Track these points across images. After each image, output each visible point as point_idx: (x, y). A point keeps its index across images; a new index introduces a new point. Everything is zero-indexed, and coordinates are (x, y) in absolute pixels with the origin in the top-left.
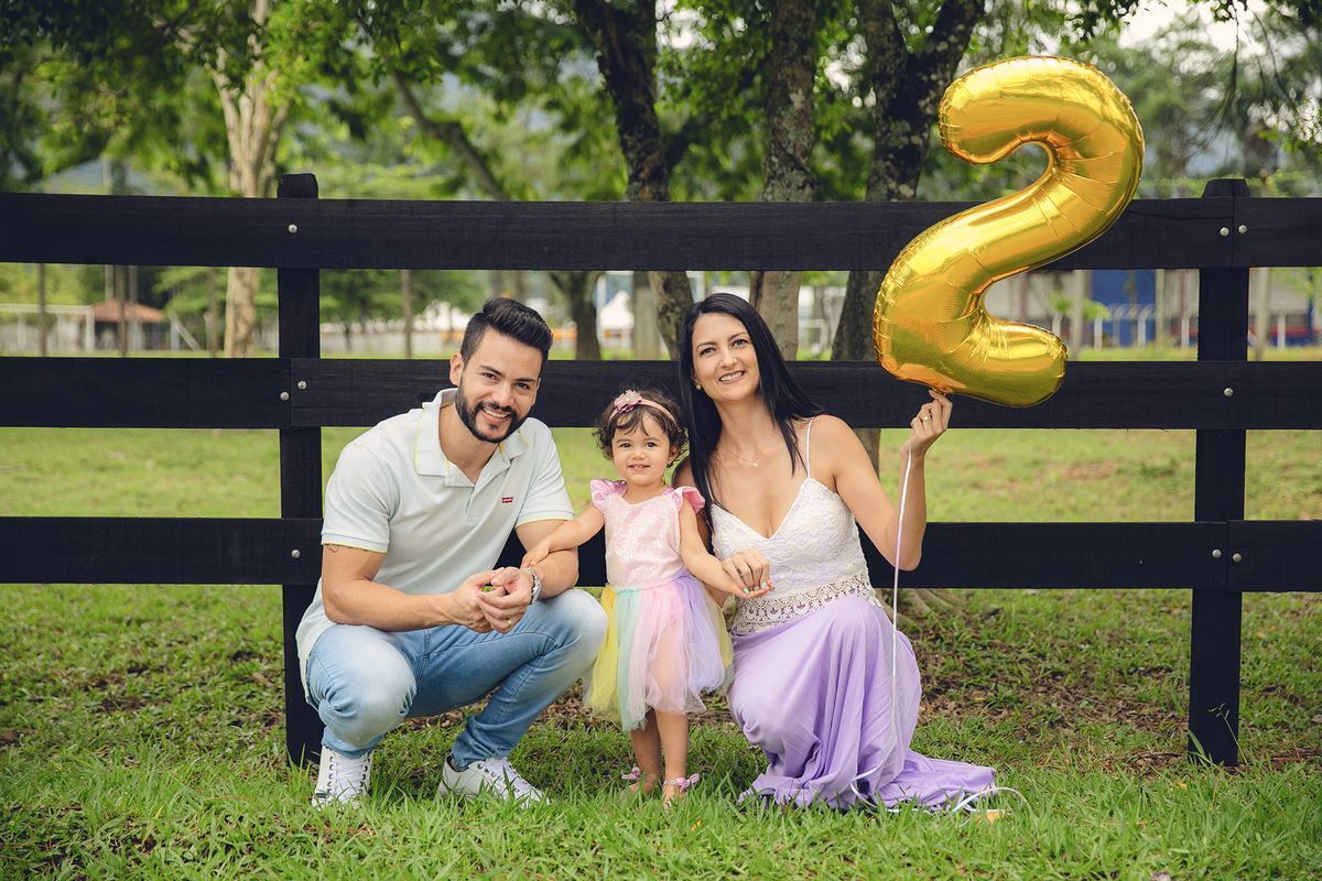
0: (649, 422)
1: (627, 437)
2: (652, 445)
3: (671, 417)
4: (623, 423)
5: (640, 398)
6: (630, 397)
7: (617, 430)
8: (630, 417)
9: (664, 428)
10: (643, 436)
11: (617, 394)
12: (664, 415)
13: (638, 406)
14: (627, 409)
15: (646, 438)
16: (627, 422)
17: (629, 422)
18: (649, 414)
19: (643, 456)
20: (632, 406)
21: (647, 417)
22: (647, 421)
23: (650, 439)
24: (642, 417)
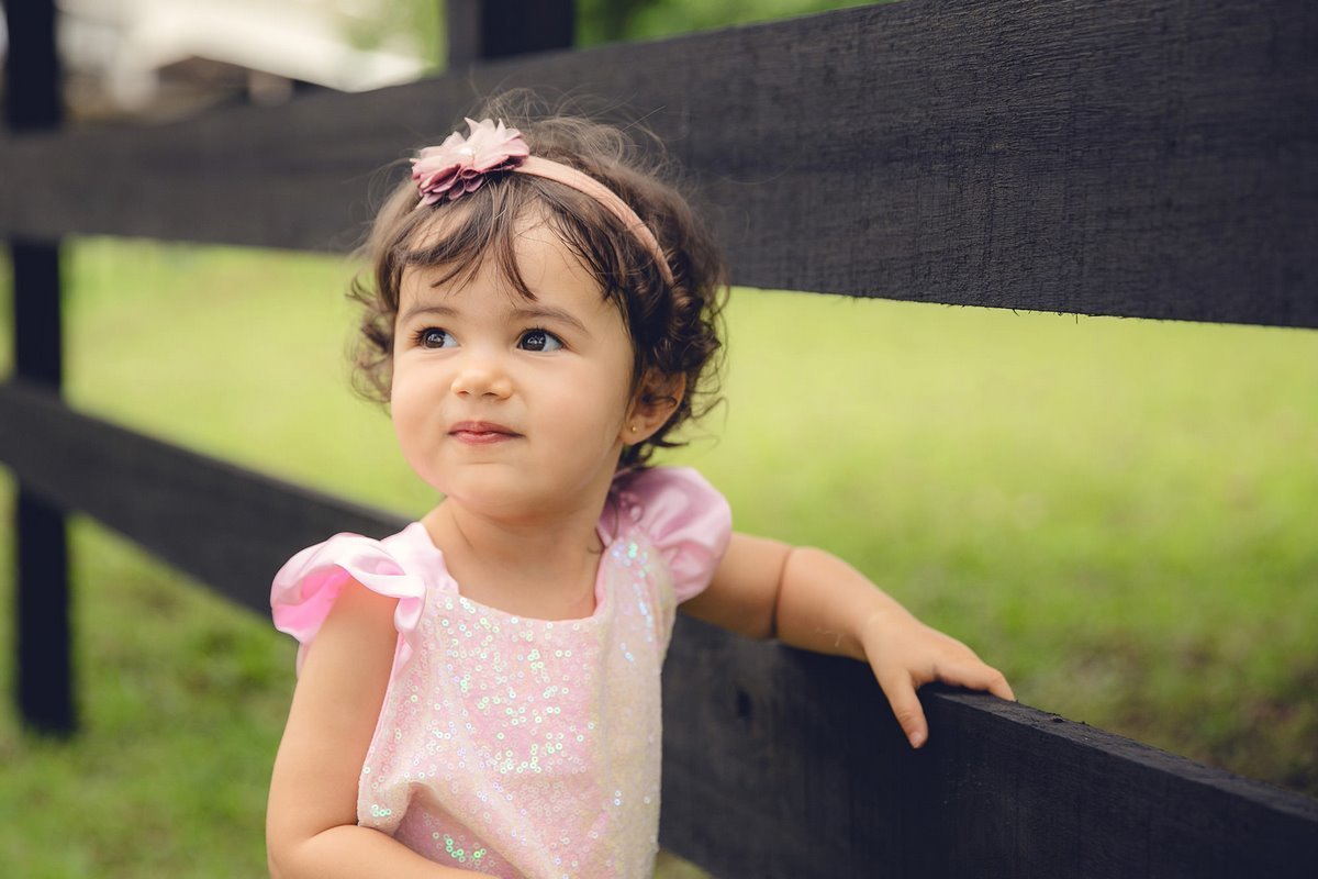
0: (541, 241)
1: (440, 297)
4: (432, 241)
5: (519, 148)
7: (407, 270)
9: (608, 278)
10: (506, 298)
12: (612, 223)
13: (504, 173)
14: (459, 185)
15: (527, 305)
16: (444, 237)
17: (453, 237)
18: (548, 212)
19: (499, 387)
20: (479, 176)
21: (537, 219)
22: (533, 234)
23: (537, 313)
24: (515, 216)
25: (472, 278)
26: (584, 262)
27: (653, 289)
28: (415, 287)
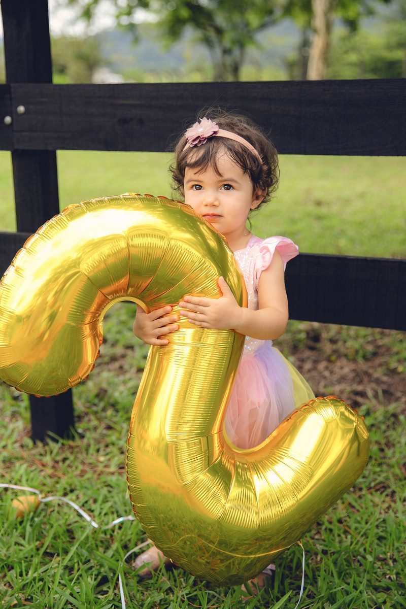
0: (224, 160)
1: (196, 177)
2: (228, 187)
3: (255, 152)
4: (193, 160)
5: (216, 129)
6: (204, 127)
7: (187, 169)
8: (201, 153)
9: (244, 167)
10: (216, 178)
11: (190, 124)
12: (245, 150)
13: (213, 138)
14: (200, 142)
15: (220, 179)
16: (197, 159)
17: (200, 159)
18: (226, 149)
19: (216, 203)
20: (205, 138)
21: (223, 152)
22: (222, 158)
23: (226, 180)
24: (216, 152)
25: (205, 171)
26: (238, 164)
27: (258, 167)
28: (189, 174)
